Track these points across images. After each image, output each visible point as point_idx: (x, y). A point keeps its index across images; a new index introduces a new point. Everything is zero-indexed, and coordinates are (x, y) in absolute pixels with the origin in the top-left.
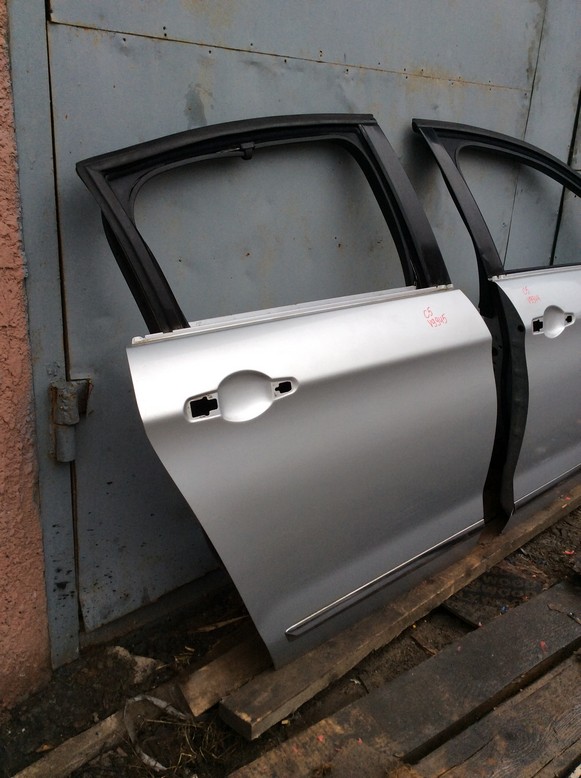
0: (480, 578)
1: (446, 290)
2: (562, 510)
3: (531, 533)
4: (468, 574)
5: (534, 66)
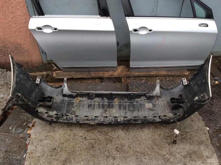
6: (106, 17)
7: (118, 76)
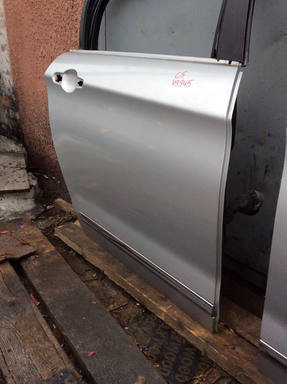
1: (228, 65)
4: (181, 325)
6: (228, 62)
7: (200, 348)
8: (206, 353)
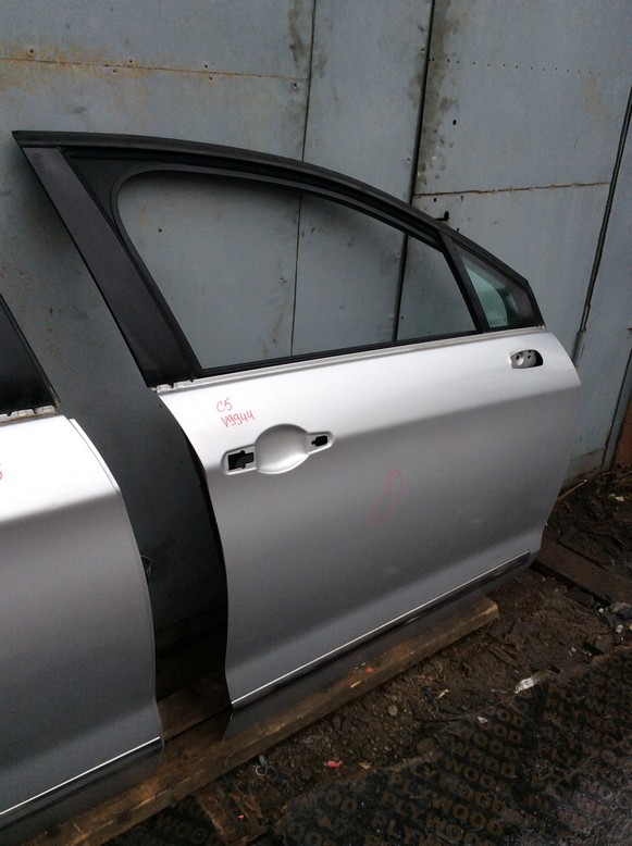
0: (153, 820)
1: (36, 417)
2: (350, 690)
3: (278, 734)
4: (124, 817)
5: (306, 38)
6: (30, 412)
7: (164, 805)
8: (173, 799)
